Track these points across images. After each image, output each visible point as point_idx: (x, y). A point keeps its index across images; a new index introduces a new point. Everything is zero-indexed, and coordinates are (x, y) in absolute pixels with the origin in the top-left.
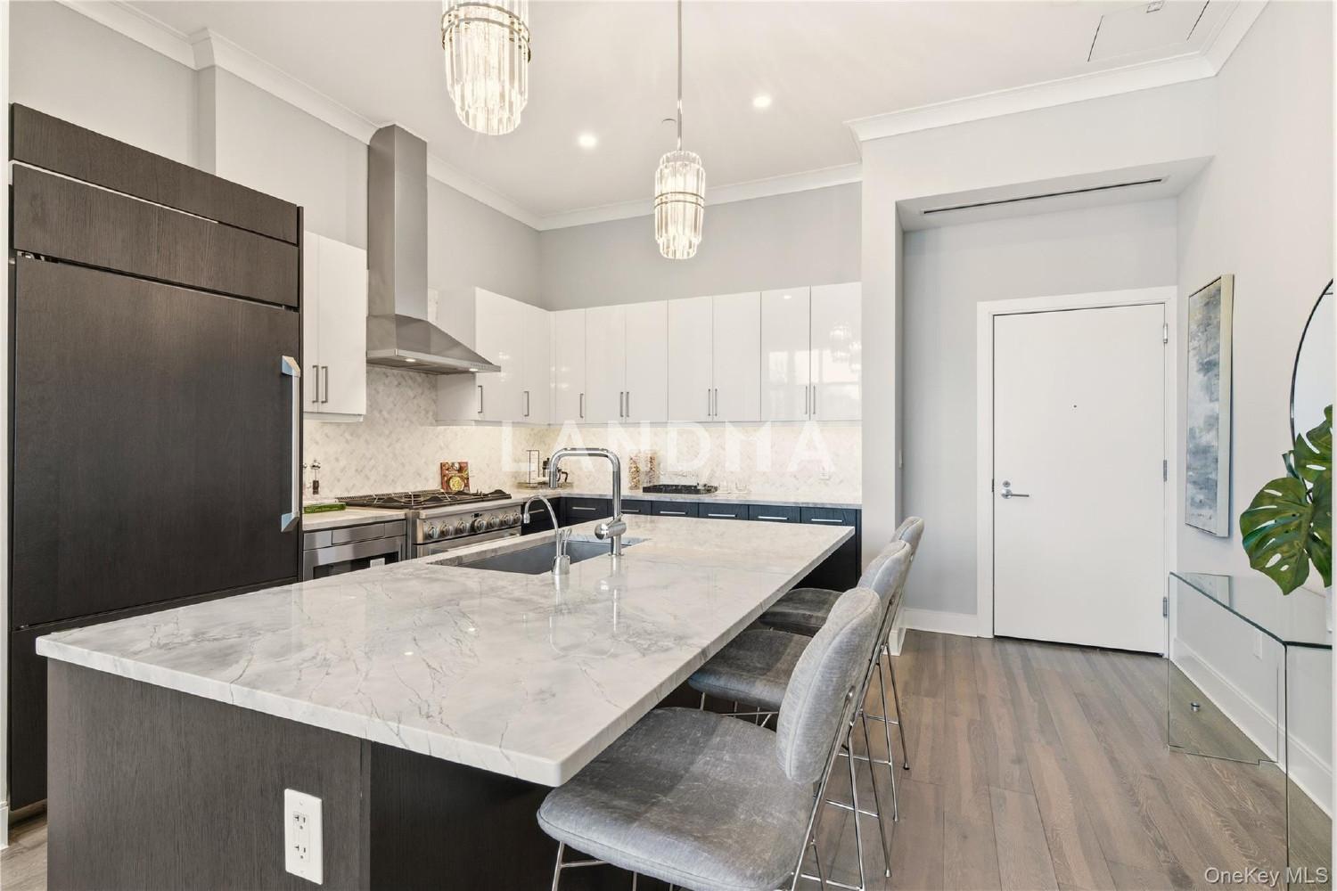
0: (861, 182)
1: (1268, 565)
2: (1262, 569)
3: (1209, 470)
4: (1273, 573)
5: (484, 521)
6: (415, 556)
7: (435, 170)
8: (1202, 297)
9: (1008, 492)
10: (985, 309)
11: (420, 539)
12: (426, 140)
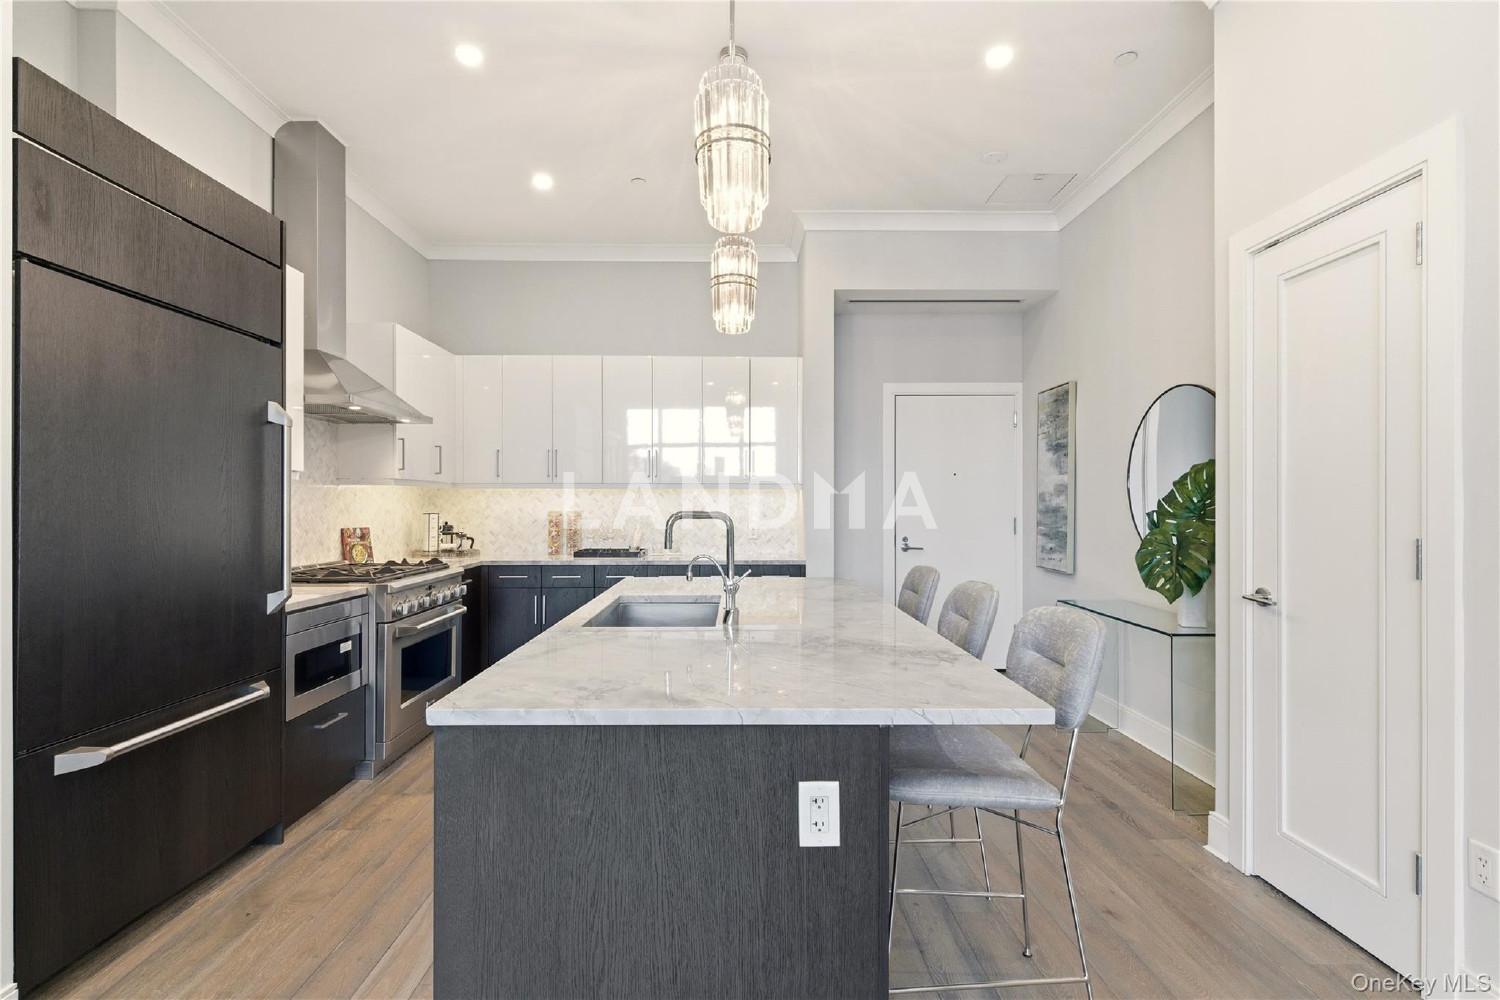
1: (1158, 586)
2: (1153, 589)
3: (1059, 525)
4: (1160, 590)
5: (437, 593)
8: (1051, 395)
9: (906, 546)
10: (889, 389)
11: (388, 617)
12: (344, 143)
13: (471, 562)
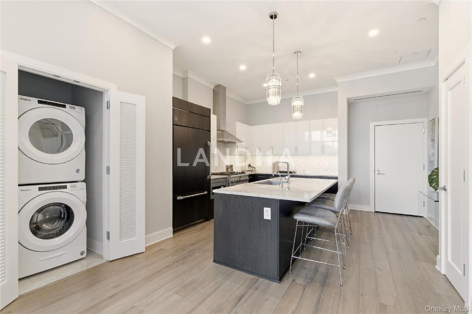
0: (337, 91)
1: (433, 186)
2: (431, 186)
5: (242, 179)
6: (229, 186)
7: (228, 94)
8: (432, 122)
9: (379, 173)
10: (372, 125)
11: (230, 182)
12: (226, 87)
13: (253, 173)
